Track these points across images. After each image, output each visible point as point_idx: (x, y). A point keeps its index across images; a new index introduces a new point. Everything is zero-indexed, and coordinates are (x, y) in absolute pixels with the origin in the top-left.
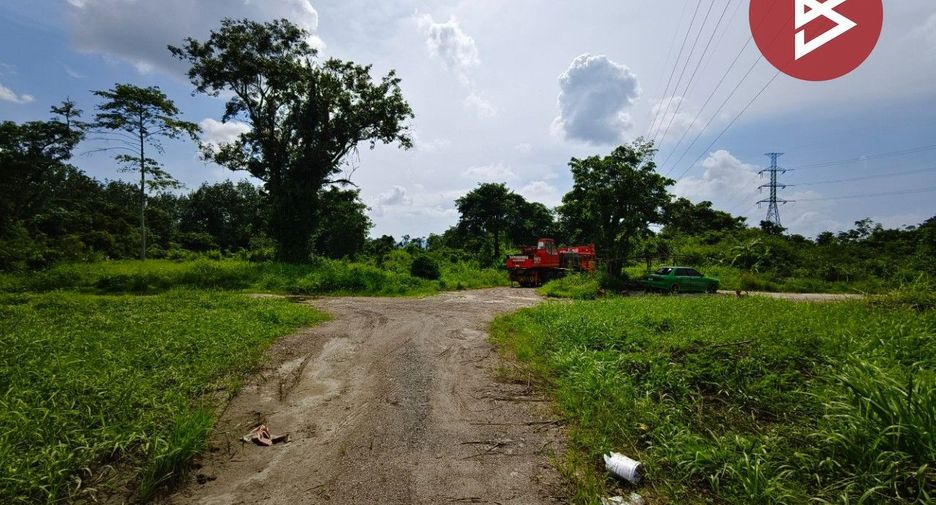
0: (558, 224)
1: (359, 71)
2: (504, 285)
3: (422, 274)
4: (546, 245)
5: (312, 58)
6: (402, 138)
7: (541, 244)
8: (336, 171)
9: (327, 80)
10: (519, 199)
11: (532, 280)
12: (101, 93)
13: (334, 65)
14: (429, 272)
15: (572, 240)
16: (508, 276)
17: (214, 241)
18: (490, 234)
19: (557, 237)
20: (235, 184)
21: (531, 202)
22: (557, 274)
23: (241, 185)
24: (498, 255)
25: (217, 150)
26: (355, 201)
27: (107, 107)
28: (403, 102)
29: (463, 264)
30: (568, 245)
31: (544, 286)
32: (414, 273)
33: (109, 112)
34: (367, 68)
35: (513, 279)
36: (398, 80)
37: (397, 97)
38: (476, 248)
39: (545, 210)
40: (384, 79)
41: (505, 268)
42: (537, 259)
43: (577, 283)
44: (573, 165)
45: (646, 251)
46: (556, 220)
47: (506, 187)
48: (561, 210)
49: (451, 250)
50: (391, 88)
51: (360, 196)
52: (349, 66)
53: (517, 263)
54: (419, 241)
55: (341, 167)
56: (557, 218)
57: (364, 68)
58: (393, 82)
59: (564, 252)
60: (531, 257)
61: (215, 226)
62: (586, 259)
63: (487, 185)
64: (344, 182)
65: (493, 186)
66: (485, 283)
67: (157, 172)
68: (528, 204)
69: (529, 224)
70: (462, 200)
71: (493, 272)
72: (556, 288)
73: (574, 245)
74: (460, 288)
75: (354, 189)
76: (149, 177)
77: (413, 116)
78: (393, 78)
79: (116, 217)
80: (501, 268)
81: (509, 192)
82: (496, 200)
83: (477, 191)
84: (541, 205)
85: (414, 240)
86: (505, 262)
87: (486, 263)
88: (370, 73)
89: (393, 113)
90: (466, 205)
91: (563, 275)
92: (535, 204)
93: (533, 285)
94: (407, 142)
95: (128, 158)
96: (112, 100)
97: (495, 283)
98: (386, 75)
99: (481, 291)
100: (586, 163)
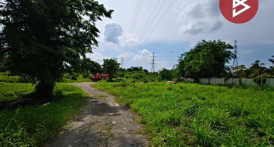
0: (102, 69)
2: (90, 82)
3: (74, 79)
7: (97, 74)
10: (93, 62)
11: (95, 81)
15: (105, 72)
19: (101, 72)
22: (100, 80)
24: (88, 75)
32: (72, 79)
35: (92, 80)
39: (99, 65)
41: (90, 78)
42: (96, 77)
43: (104, 81)
45: (120, 75)
47: (90, 59)
48: (103, 66)
53: (93, 77)
56: (102, 67)
59: (102, 75)
60: (95, 76)
62: (106, 77)
66: (86, 81)
69: (95, 68)
71: (87, 79)
72: (99, 82)
73: (105, 74)
74: (81, 82)
80: (89, 78)
84: (99, 64)
87: (85, 77)
97: (88, 81)
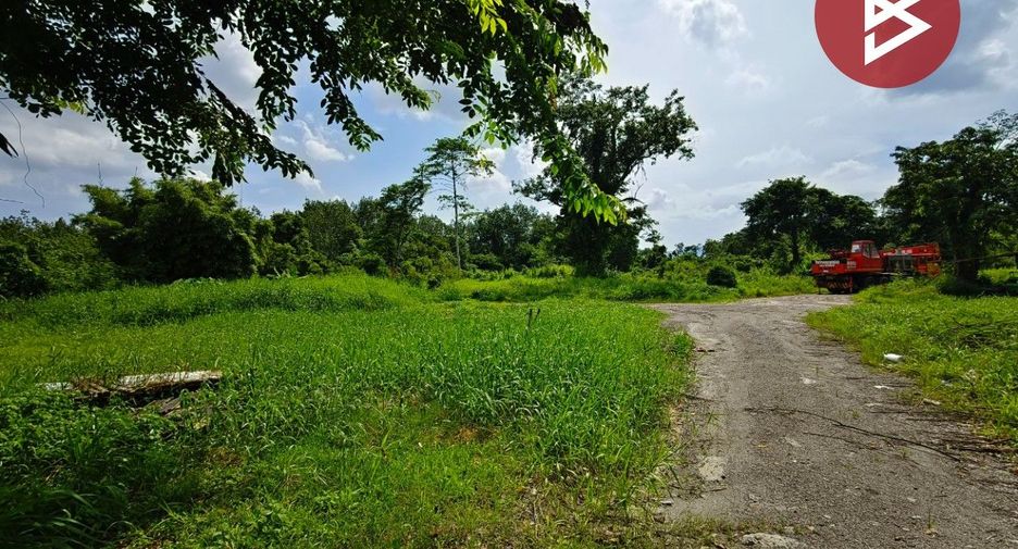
0: (882, 219)
1: (637, 93)
2: (809, 292)
3: (719, 283)
4: (862, 247)
5: (597, 93)
6: (684, 150)
7: (855, 248)
8: (623, 191)
9: (609, 108)
10: (823, 193)
11: (845, 286)
12: (428, 149)
13: (615, 93)
14: (725, 280)
15: (904, 238)
16: (814, 282)
17: (499, 261)
18: (785, 236)
19: (879, 236)
20: (511, 207)
21: (841, 194)
22: (878, 280)
23: (516, 208)
24: (798, 259)
25: (524, 185)
26: (644, 217)
27: (432, 159)
28: (686, 117)
29: (757, 272)
30: (898, 244)
31: (863, 293)
32: (710, 282)
33: (433, 162)
34: (645, 88)
35: (820, 286)
36: (681, 98)
37: (680, 114)
38: (767, 253)
39: (862, 204)
40: (667, 99)
41: (809, 274)
42: (851, 264)
43: (908, 288)
44: (897, 156)
46: (879, 215)
47: (805, 181)
48: (884, 204)
49: (734, 257)
50: (674, 107)
51: (647, 212)
52: (628, 90)
53: (826, 269)
54: (695, 249)
55: (627, 187)
56: (880, 212)
57: (641, 89)
58: (677, 101)
59: (890, 254)
60: (844, 262)
61: (497, 248)
62: (924, 261)
63: (780, 182)
64: (631, 200)
65: (788, 181)
66: (787, 290)
67: (463, 205)
68: (836, 198)
69: (839, 222)
70: (749, 202)
71: (794, 279)
72: (876, 295)
73: (907, 245)
74: (759, 296)
75: (642, 206)
76: (461, 210)
77: (697, 129)
78: (676, 97)
79: (430, 245)
80: (804, 274)
81: (809, 187)
82: (793, 198)
83: (768, 191)
85: (688, 249)
86: (808, 267)
87: (785, 270)
88: (647, 92)
89: (675, 128)
90: (754, 207)
91: (889, 279)
92: (846, 197)
93: (847, 292)
94: (688, 153)
95: (445, 197)
96: (435, 153)
97: (799, 290)
98: (669, 95)
99: (784, 298)
100: (918, 151)
